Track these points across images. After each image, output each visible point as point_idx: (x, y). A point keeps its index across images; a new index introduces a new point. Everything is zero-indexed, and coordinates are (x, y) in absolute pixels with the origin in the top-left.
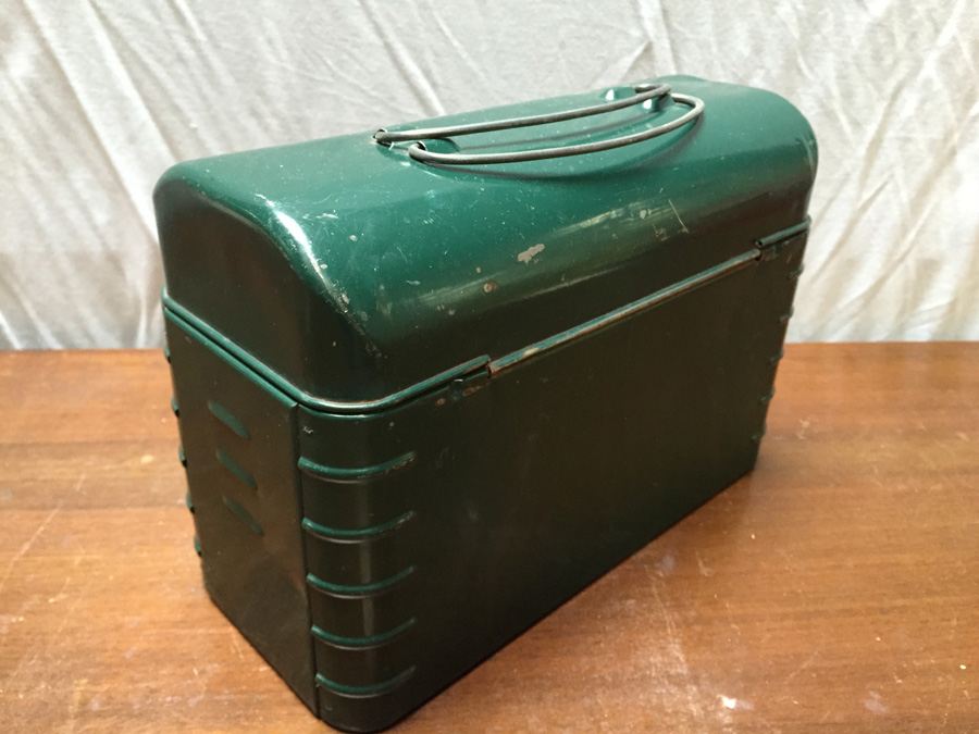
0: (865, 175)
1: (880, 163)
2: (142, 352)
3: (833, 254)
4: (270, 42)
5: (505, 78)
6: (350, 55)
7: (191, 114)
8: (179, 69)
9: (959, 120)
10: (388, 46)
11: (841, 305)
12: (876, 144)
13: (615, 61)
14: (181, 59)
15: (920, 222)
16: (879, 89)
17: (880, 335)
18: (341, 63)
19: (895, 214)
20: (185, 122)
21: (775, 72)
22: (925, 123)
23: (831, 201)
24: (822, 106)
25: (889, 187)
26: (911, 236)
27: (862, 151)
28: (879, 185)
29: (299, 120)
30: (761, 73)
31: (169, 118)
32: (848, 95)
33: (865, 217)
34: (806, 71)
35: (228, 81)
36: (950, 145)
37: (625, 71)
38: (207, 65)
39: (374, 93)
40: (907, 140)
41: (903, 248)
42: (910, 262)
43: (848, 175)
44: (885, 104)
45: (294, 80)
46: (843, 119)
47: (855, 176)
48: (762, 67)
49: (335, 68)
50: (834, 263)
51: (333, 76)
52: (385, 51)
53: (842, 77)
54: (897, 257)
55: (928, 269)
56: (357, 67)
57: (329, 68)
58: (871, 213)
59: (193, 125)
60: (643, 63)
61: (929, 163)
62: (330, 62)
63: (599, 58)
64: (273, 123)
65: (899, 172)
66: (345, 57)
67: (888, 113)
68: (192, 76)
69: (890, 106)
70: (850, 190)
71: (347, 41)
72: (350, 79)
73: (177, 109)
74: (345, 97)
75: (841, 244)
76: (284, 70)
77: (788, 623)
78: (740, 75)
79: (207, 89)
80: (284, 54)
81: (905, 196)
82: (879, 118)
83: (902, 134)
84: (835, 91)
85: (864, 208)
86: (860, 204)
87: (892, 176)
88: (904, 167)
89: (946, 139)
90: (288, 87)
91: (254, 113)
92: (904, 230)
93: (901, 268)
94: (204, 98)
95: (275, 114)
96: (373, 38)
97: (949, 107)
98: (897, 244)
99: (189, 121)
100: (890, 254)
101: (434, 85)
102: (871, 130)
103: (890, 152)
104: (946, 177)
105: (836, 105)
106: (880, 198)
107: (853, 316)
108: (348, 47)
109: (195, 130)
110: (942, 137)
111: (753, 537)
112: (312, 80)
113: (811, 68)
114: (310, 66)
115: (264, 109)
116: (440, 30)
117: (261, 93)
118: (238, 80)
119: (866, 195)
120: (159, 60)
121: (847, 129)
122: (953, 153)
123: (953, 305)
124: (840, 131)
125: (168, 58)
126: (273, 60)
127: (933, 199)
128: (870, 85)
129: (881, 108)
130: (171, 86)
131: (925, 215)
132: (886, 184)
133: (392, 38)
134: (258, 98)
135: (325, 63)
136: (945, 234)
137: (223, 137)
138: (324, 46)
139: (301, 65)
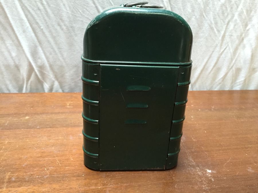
0: (221, 45)
1: (225, 42)
2: (24, 93)
3: (214, 66)
4: (64, 5)
6: (86, 9)
7: (41, 25)
8: (38, 12)
9: (244, 30)
10: (96, 7)
11: (217, 81)
12: (224, 36)
14: (39, 9)
15: (236, 58)
16: (224, 22)
17: (227, 88)
18: (83, 12)
19: (229, 56)
20: (40, 27)
21: (198, 17)
22: (236, 31)
23: (213, 52)
24: (210, 26)
25: (227, 48)
26: (234, 61)
27: (220, 38)
28: (225, 48)
29: (72, 27)
30: (194, 17)
31: (35, 26)
32: (216, 23)
33: (222, 56)
34: (205, 16)
35: (52, 16)
36: (242, 37)
38: (46, 11)
40: (231, 35)
41: (232, 65)
42: (234, 69)
43: (217, 45)
44: (226, 26)
45: (71, 16)
46: (215, 30)
47: (219, 45)
48: (194, 15)
49: (82, 13)
50: (214, 69)
51: (81, 15)
52: (96, 8)
53: (214, 18)
54: (230, 67)
55: (238, 70)
56: (88, 13)
57: (80, 13)
58: (223, 55)
59: (42, 28)
61: (237, 42)
62: (80, 11)
64: (64, 28)
65: (230, 44)
66: (85, 10)
67: (226, 28)
68: (42, 14)
69: (227, 26)
70: (218, 49)
71: (85, 5)
72: (86, 16)
73: (37, 23)
74: (85, 21)
75: (216, 63)
76: (68, 13)
77: (221, 152)
78: (189, 17)
79: (46, 18)
80: (68, 8)
81: (232, 51)
82: (224, 29)
83: (230, 34)
84: (213, 22)
85: (221, 54)
86: (220, 53)
87: (228, 45)
88: (231, 43)
89: (241, 36)
90: (69, 17)
91: (59, 25)
92: (232, 60)
93: (231, 70)
94: (45, 20)
95: (65, 25)
96: (93, 5)
97: (241, 27)
98: (230, 64)
99: (41, 26)
100: (229, 66)
102: (222, 32)
103: (227, 39)
104: (242, 46)
105: (213, 26)
106: (225, 51)
107: (220, 83)
108: (85, 7)
109: (42, 29)
110: (240, 35)
111: (206, 132)
112: (76, 16)
113: (207, 16)
114: (75, 12)
115: (62, 24)
116: (111, 3)
117: (61, 19)
118: (55, 15)
119: (222, 50)
120: (33, 9)
121: (216, 32)
122: (243, 39)
123: (245, 80)
124: (215, 33)
125: (35, 9)
126: (65, 10)
127: (239, 51)
128: (222, 21)
129: (225, 27)
130: (36, 16)
131: (237, 56)
132: (226, 47)
133: (98, 5)
134: (60, 21)
135: (79, 11)
136: (242, 61)
137: (50, 31)
138: (79, 7)
139: (72, 11)
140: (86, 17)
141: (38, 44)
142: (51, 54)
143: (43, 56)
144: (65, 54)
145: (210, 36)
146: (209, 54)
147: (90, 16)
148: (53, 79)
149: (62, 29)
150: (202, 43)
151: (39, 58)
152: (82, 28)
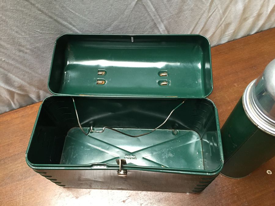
0: (210, 9)
1: (213, 6)
4: (17, 32)
5: (96, 18)
10: (55, 20)
13: (130, 4)
15: (226, 16)
19: (218, 16)
23: (200, 19)
25: (216, 11)
26: (223, 20)
27: (208, 4)
28: (214, 11)
29: (36, 48)
33: (210, 19)
37: (134, 6)
39: (55, 33)
41: (221, 23)
42: (223, 26)
43: (204, 11)
47: (206, 11)
49: (41, 31)
51: (41, 34)
52: (55, 22)
55: (228, 25)
57: (39, 32)
58: (211, 18)
60: (139, 2)
61: (228, 1)
63: (124, 5)
64: (28, 51)
65: (219, 6)
70: (205, 15)
75: (203, 28)
76: (25, 37)
80: (23, 34)
81: (221, 11)
85: (210, 17)
86: (208, 17)
87: (217, 8)
88: (221, 5)
90: (28, 41)
91: (20, 51)
92: (221, 19)
93: (220, 27)
94: (3, 53)
95: (27, 49)
96: (50, 20)
98: (219, 23)
99: (2, 59)
100: (217, 26)
101: (74, 26)
103: (216, 2)
104: (233, 3)
106: (214, 14)
109: (4, 61)
112: (35, 37)
114: (33, 34)
115: (22, 49)
116: (71, 12)
118: (11, 45)
119: (210, 14)
123: (234, 32)
127: (229, 9)
131: (227, 14)
132: (215, 10)
133: (56, 18)
134: (20, 47)
135: (37, 31)
136: (232, 17)
137: (13, 59)
138: (35, 27)
139: (29, 34)
140: (48, 33)
141: (6, 72)
142: (24, 75)
143: (17, 79)
144: (40, 71)
145: (197, 6)
146: (195, 22)
147: (51, 30)
148: (37, 90)
149: (26, 53)
150: (186, 15)
151: (14, 82)
152: (48, 44)
